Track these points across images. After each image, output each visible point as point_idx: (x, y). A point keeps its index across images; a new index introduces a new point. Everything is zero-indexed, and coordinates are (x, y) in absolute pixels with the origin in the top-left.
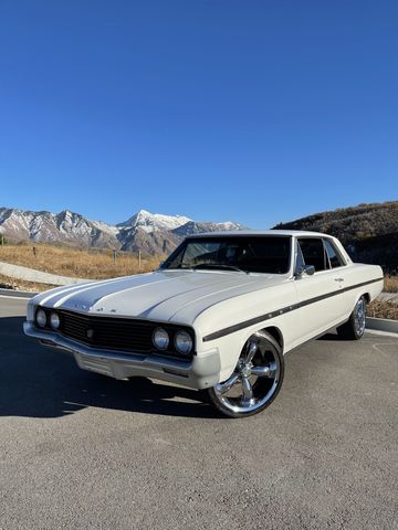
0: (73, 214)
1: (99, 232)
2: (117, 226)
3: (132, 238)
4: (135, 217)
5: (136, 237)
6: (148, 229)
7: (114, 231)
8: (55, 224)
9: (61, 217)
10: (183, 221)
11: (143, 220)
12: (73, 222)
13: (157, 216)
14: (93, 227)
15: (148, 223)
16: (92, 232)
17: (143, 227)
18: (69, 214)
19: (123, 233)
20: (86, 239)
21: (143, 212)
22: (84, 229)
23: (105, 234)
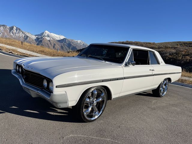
0: (17, 28)
1: (27, 37)
2: (35, 36)
3: (41, 41)
4: (43, 33)
5: (43, 41)
6: (48, 39)
7: (34, 37)
8: (9, 31)
9: (11, 28)
10: (62, 37)
11: (46, 35)
12: (17, 31)
13: (52, 34)
14: (25, 35)
15: (48, 36)
16: (25, 36)
17: (46, 37)
18: (15, 28)
19: (38, 39)
20: (22, 39)
21: (46, 31)
22: (21, 34)
23: (30, 38)
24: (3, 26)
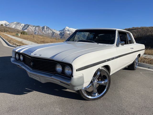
0: (47, 27)
1: (54, 33)
2: (59, 31)
3: (63, 35)
4: (65, 29)
5: (65, 35)
6: (68, 32)
7: (58, 33)
8: (42, 30)
9: (43, 28)
11: (67, 30)
12: (47, 29)
13: (71, 28)
14: (52, 31)
15: (68, 31)
16: (52, 33)
17: (67, 32)
18: (45, 27)
19: (61, 33)
20: (50, 35)
21: (67, 27)
22: (50, 32)
23: (56, 33)
24: (38, 26)
